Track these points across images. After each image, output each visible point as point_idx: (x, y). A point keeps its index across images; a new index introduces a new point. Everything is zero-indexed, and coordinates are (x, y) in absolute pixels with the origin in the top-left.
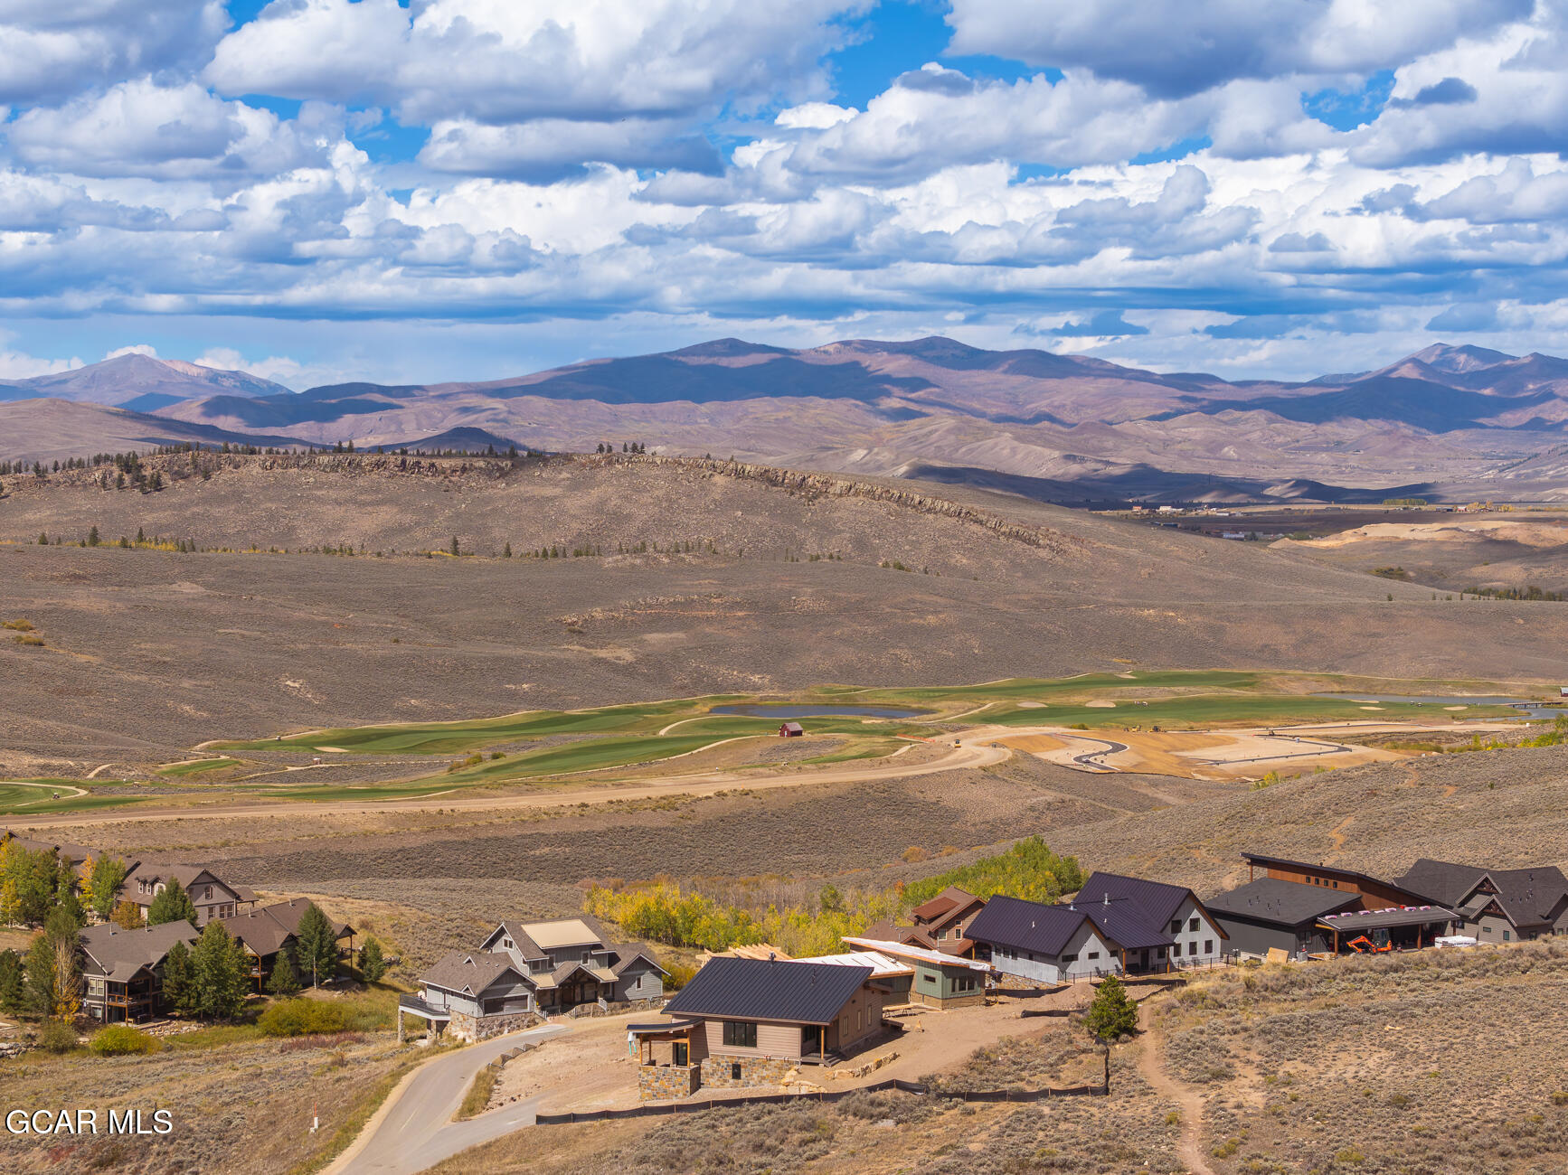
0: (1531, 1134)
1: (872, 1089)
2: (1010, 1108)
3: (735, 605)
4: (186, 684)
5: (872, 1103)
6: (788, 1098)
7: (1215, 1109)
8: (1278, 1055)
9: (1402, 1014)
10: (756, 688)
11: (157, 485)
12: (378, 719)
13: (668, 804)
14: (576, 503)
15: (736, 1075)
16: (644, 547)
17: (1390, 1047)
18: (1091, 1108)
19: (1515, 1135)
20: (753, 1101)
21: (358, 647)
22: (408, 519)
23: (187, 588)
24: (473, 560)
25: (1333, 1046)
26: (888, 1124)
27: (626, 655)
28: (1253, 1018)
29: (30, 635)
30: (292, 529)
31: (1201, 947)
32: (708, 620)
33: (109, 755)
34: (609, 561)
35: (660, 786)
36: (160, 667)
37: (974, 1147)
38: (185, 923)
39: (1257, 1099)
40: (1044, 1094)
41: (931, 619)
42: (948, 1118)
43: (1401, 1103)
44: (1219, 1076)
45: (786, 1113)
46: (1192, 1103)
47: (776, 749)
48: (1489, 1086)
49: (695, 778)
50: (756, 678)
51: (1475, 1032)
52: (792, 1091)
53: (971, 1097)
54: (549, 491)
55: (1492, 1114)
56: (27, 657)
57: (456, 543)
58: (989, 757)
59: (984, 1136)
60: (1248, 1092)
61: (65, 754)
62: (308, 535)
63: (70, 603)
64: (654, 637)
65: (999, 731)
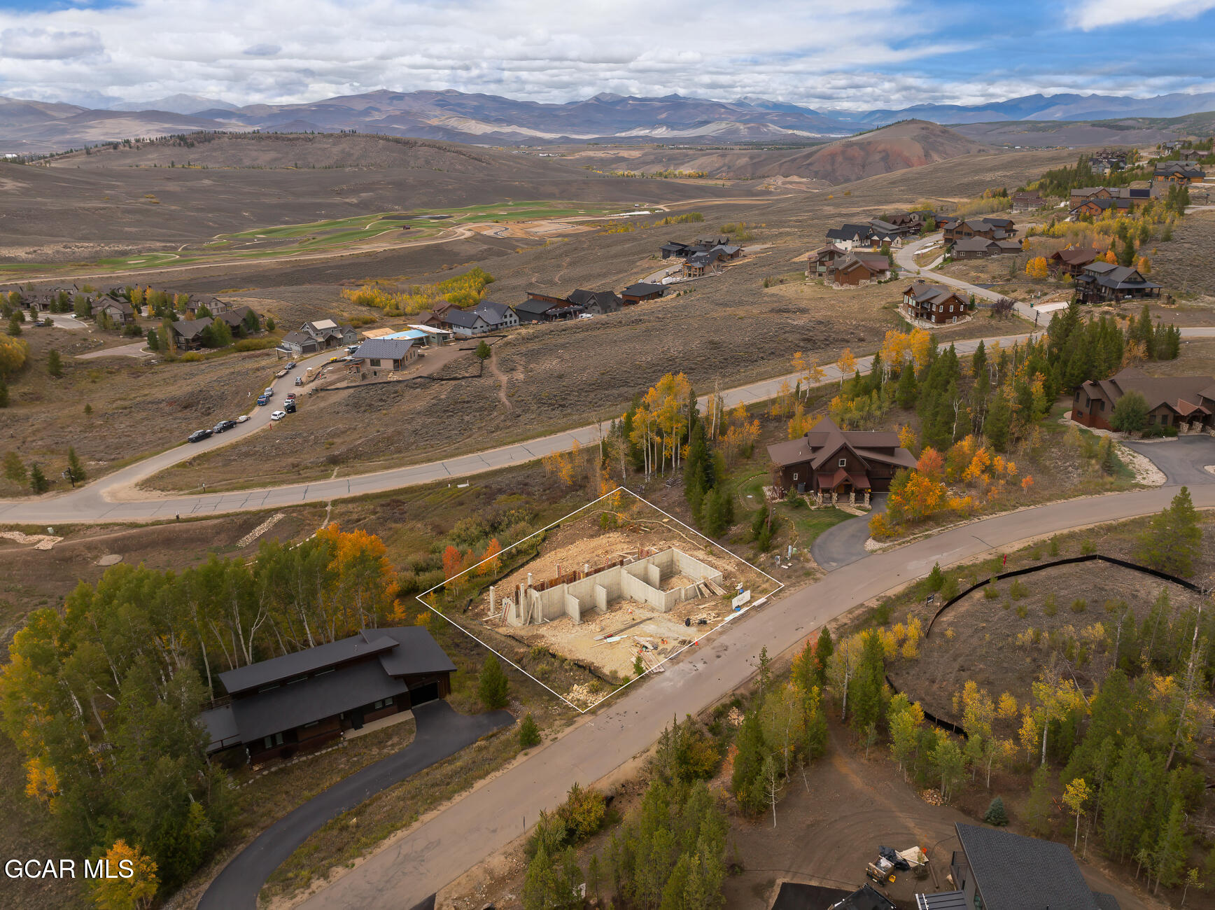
0: (594, 384)
1: (414, 379)
2: (453, 382)
3: (389, 184)
4: (210, 215)
5: (414, 384)
6: (389, 382)
7: (510, 381)
8: (529, 362)
9: (563, 346)
10: (397, 210)
11: (192, 145)
12: (276, 225)
13: (368, 254)
14: (336, 150)
15: (375, 374)
16: (358, 165)
17: (559, 357)
18: (476, 382)
19: (590, 385)
20: (380, 383)
21: (267, 201)
22: (280, 155)
23: (207, 182)
24: (302, 170)
25: (544, 358)
26: (418, 390)
27: (355, 201)
28: (523, 349)
29: (154, 200)
30: (241, 160)
31: (513, 322)
32: (380, 189)
33: (186, 242)
34: (347, 170)
35: (366, 248)
36: (202, 210)
37: (443, 397)
38: (208, 318)
39: (521, 376)
40: (463, 378)
41: (450, 187)
42: (436, 387)
43: (560, 377)
44: (513, 370)
45: (390, 388)
46: (504, 379)
47: (403, 234)
48: (584, 369)
49: (376, 245)
50: (397, 207)
51: (582, 352)
52: (392, 379)
53: (442, 380)
54: (326, 146)
55: (584, 379)
56: (154, 208)
57: (296, 164)
58: (468, 234)
59: (445, 393)
60: (520, 376)
61: (170, 242)
62: (247, 162)
63: (168, 188)
64: (363, 195)
65: (471, 225)
